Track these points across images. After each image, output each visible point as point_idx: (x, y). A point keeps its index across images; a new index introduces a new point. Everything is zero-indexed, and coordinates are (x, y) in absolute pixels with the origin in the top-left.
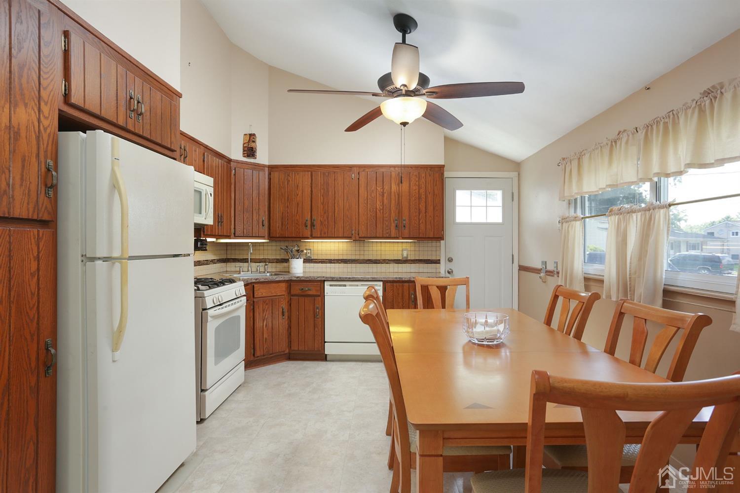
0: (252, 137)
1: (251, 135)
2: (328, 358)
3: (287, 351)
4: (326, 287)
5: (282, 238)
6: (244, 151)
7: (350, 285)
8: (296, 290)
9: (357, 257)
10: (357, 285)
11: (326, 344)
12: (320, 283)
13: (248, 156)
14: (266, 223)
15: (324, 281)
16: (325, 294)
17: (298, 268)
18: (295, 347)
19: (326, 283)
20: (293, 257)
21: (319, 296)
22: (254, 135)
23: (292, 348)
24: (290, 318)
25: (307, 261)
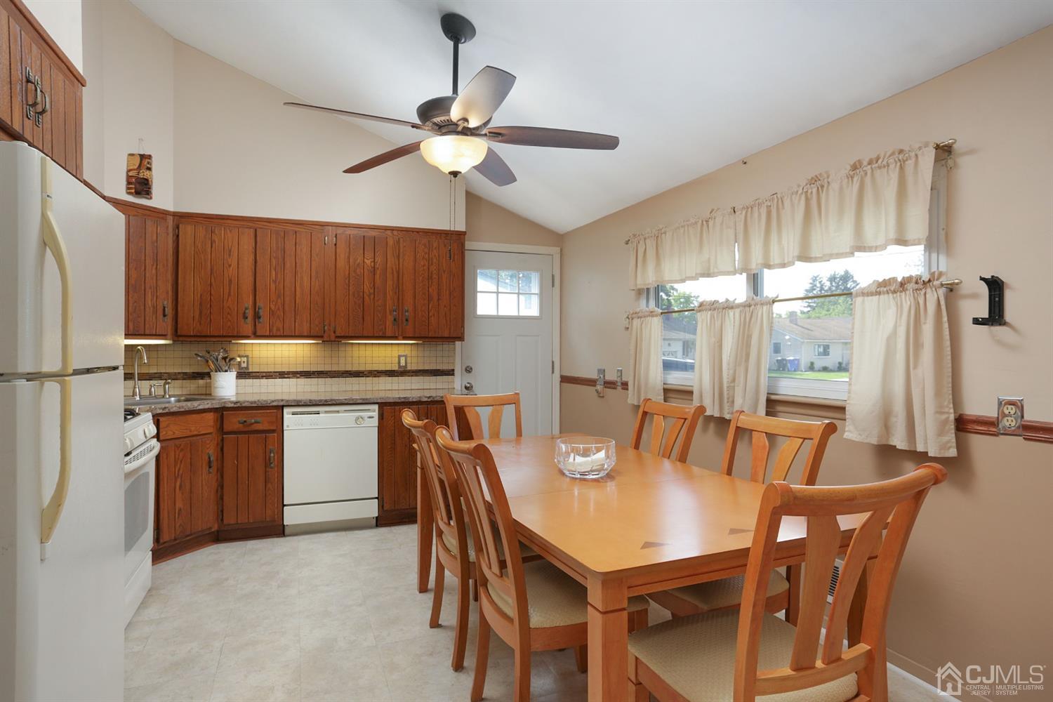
0: (144, 160)
1: (142, 157)
2: (287, 531)
3: (215, 528)
4: (286, 416)
5: (200, 338)
6: (129, 183)
7: (326, 412)
8: (233, 423)
9: (327, 368)
10: (338, 412)
11: (285, 508)
12: (275, 410)
13: (138, 193)
14: (169, 311)
15: (283, 407)
16: (285, 428)
17: (227, 386)
18: (230, 519)
19: (286, 410)
20: (219, 369)
21: (273, 431)
22: (150, 157)
23: (225, 522)
24: (221, 471)
25: (243, 375)
